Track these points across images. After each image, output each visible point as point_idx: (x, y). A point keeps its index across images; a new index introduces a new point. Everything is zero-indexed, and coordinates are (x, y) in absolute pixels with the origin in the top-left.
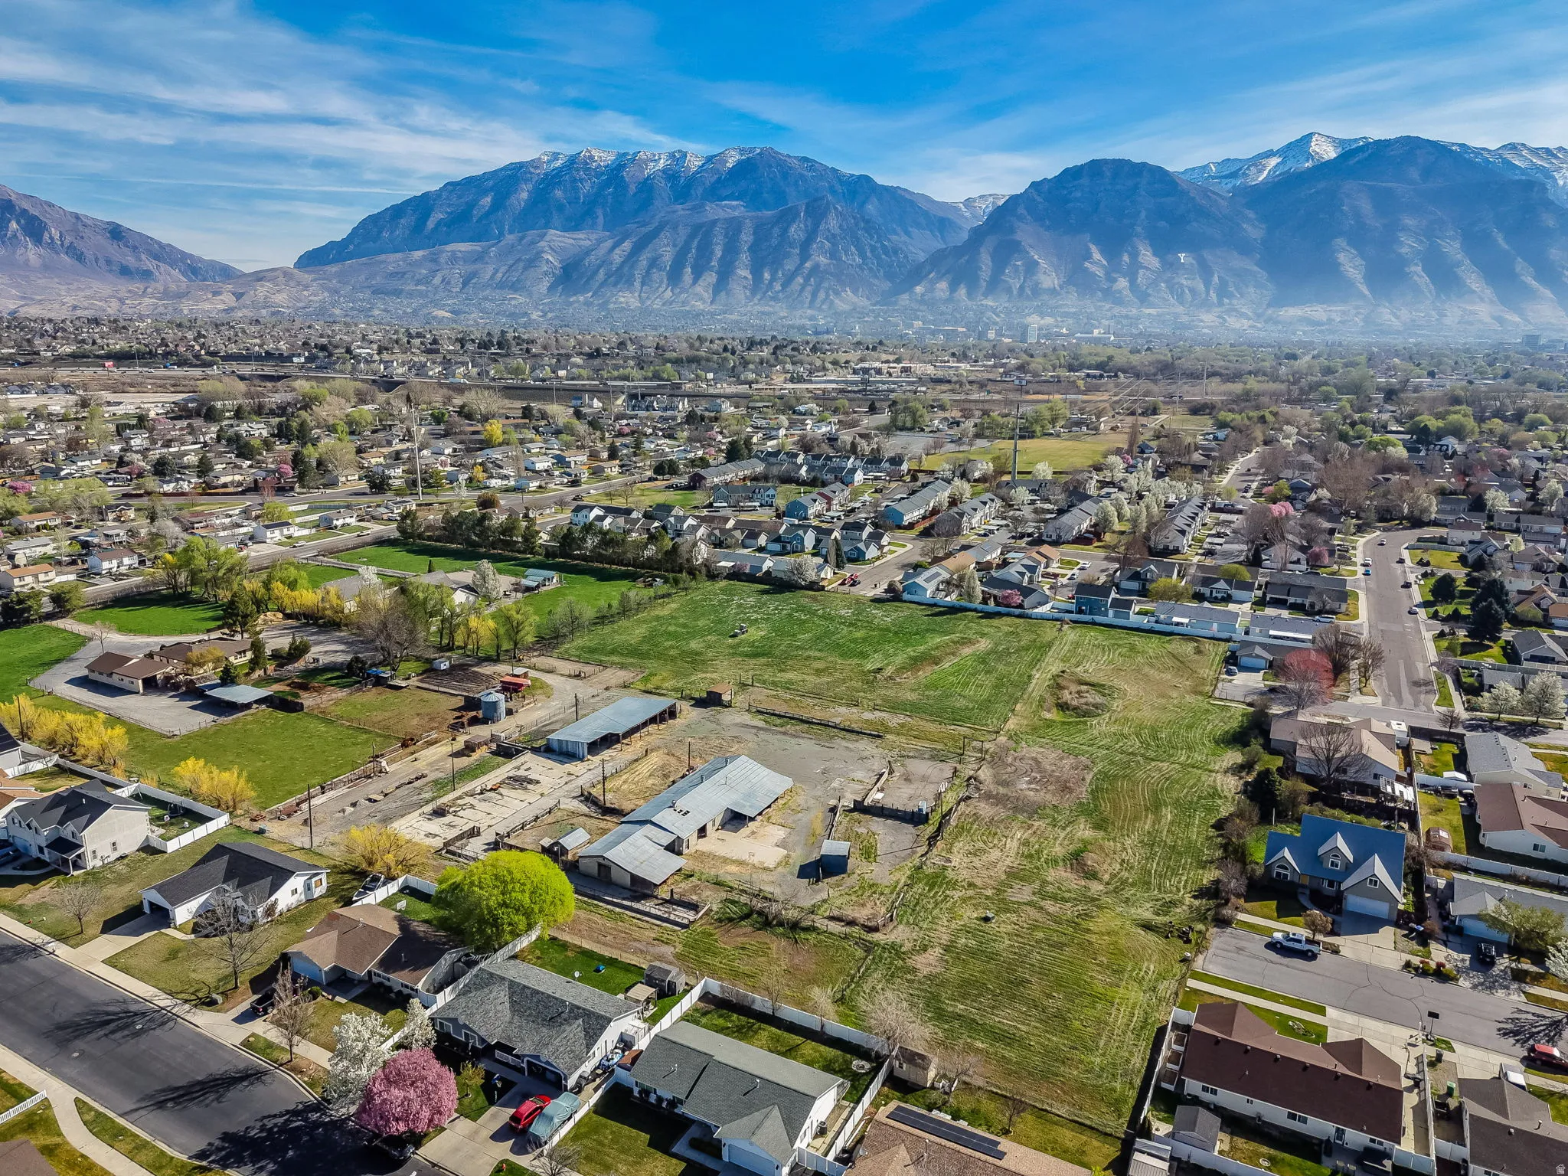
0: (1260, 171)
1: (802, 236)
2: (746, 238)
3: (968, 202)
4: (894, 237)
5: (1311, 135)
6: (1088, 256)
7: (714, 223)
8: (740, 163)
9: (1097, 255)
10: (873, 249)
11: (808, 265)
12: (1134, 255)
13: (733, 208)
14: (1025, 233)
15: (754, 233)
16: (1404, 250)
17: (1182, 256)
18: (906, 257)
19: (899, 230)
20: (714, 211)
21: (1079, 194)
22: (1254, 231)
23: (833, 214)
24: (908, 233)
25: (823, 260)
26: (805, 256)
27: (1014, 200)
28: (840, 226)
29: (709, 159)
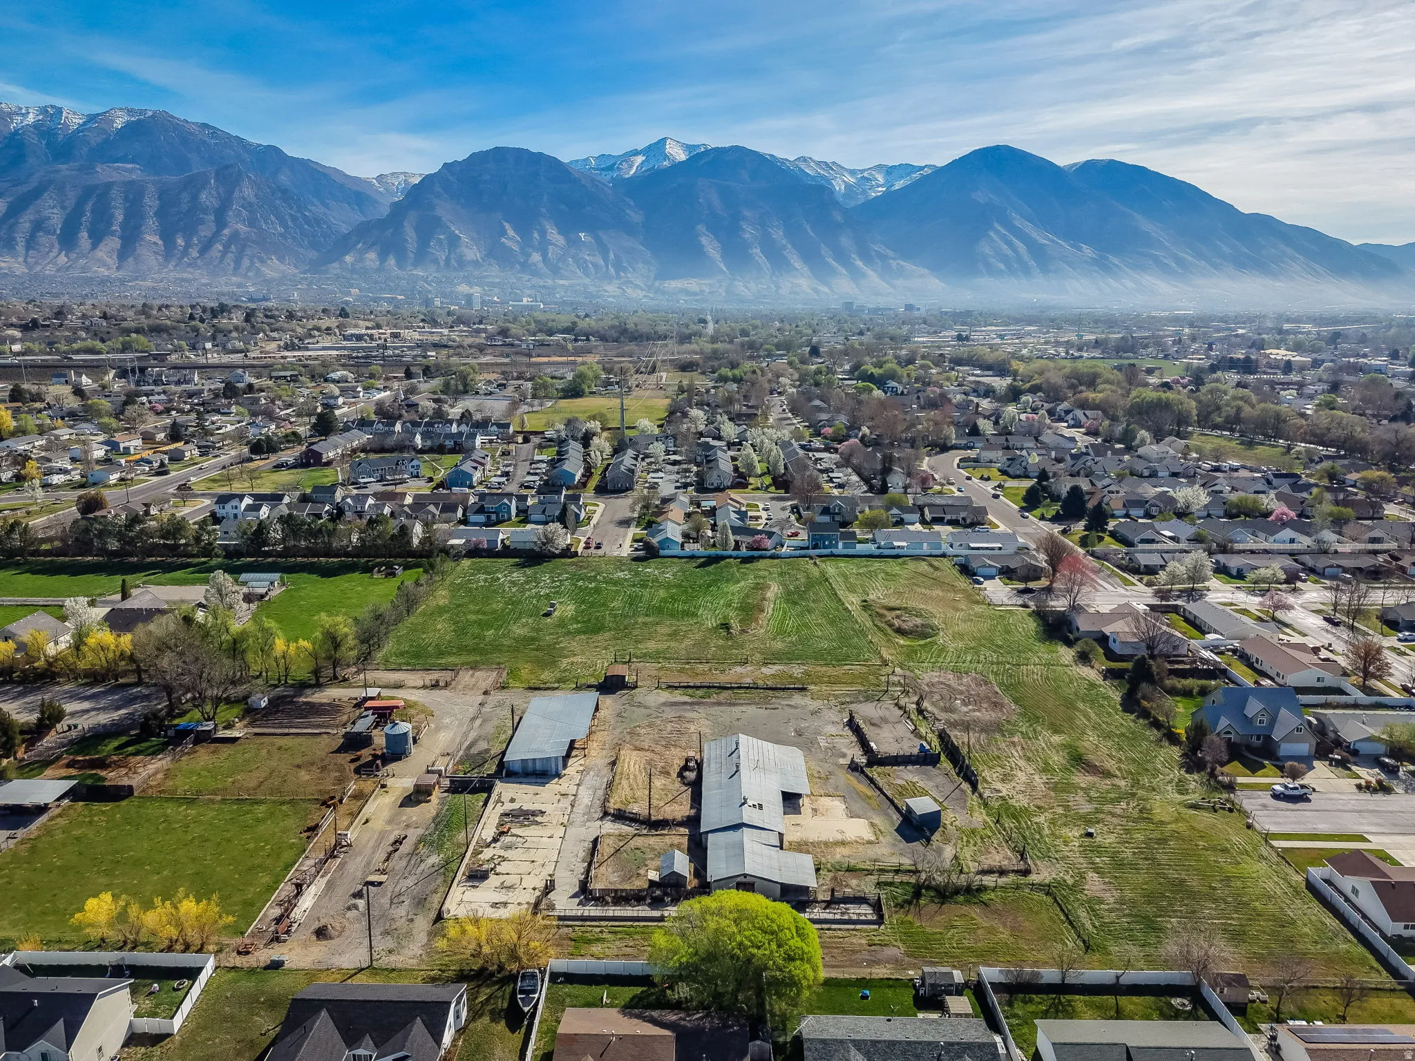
0: (631, 167)
1: (216, 203)
2: (151, 202)
3: (380, 178)
4: (313, 208)
5: (665, 139)
6: (503, 233)
7: (109, 186)
8: (128, 125)
9: (511, 233)
10: (294, 219)
11: (226, 232)
12: (543, 233)
13: (131, 171)
14: (444, 209)
15: (160, 198)
16: (747, 236)
17: (582, 235)
18: (329, 227)
19: (315, 200)
20: (105, 173)
21: (488, 177)
22: (636, 217)
23: (246, 182)
24: (326, 206)
25: (242, 228)
26: (221, 223)
27: (428, 179)
28: (256, 195)
29: (92, 118)
